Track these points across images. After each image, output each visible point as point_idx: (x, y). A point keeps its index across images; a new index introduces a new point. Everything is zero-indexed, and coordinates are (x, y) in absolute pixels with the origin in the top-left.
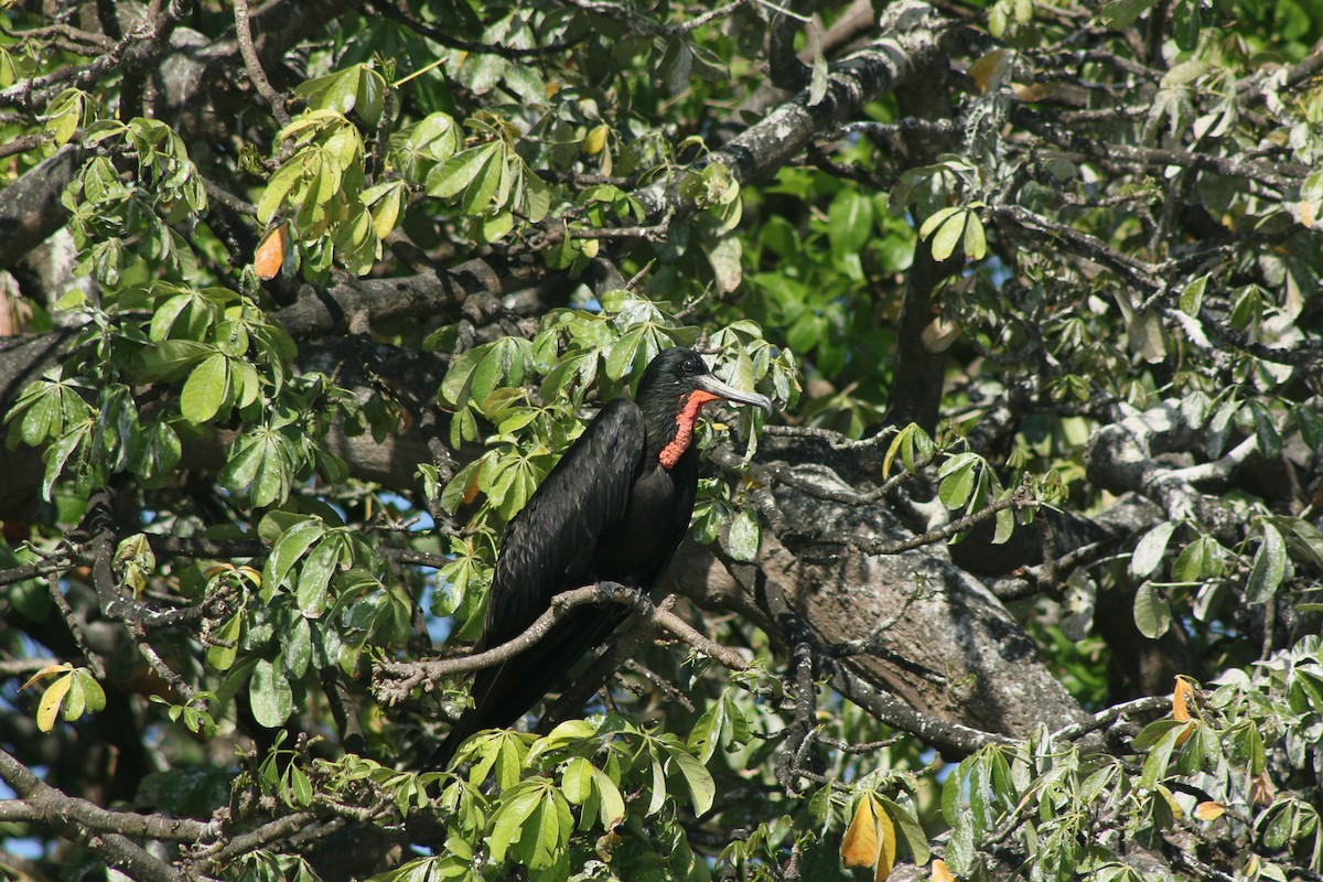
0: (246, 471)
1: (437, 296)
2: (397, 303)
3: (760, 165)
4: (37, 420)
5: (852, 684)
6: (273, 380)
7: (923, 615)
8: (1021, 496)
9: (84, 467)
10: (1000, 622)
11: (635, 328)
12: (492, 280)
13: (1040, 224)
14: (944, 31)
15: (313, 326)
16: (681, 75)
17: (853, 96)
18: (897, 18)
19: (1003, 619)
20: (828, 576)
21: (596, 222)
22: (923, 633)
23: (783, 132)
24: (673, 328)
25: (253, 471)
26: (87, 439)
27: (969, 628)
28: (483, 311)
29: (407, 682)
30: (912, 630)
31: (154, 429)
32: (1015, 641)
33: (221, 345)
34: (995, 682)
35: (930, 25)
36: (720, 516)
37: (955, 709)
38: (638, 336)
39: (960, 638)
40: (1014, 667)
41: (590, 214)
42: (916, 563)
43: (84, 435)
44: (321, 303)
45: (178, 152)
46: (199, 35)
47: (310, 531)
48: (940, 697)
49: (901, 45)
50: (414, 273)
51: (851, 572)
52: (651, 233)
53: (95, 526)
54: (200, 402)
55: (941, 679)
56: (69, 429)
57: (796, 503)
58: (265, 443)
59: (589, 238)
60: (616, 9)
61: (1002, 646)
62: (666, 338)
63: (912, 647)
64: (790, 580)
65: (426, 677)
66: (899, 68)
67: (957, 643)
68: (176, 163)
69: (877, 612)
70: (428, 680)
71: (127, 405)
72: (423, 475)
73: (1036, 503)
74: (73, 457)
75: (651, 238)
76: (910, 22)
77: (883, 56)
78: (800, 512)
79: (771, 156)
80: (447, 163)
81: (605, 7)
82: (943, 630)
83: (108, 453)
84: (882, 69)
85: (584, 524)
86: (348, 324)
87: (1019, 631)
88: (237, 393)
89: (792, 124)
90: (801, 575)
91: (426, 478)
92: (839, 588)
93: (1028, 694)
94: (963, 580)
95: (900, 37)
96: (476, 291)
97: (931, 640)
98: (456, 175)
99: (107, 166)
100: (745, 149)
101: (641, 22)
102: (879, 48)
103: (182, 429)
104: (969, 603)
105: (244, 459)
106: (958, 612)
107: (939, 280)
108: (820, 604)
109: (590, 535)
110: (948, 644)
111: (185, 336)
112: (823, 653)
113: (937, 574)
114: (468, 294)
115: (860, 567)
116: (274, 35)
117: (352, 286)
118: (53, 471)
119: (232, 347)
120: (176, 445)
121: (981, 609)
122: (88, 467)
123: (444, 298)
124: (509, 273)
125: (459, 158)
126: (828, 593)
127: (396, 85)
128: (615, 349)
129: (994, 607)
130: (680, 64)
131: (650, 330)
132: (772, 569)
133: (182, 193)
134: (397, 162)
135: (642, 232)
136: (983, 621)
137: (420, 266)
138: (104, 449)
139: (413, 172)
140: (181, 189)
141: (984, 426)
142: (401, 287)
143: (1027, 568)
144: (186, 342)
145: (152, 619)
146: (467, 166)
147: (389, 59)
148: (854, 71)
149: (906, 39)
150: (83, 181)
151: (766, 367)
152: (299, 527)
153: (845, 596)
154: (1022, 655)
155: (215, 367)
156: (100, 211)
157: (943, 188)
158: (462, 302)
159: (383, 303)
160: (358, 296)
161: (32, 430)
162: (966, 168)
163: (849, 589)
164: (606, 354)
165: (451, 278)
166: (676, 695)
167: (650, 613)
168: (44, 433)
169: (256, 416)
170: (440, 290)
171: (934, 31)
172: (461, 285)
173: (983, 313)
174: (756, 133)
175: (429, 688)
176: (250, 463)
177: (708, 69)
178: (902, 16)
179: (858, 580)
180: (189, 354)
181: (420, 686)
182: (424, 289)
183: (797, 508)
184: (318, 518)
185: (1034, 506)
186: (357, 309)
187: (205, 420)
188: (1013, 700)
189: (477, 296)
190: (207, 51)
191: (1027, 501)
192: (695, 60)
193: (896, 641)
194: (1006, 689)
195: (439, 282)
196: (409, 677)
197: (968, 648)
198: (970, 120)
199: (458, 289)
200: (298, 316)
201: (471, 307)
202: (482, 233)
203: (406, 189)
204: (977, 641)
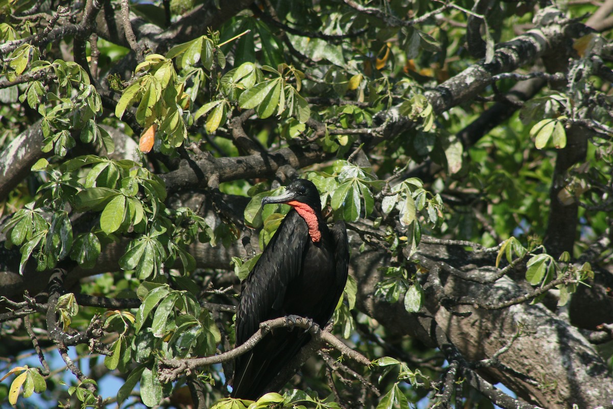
0: (135, 259)
1: (261, 167)
2: (236, 170)
3: (455, 98)
4: (20, 231)
5: (481, 384)
6: (152, 209)
7: (545, 350)
8: (567, 277)
9: (42, 256)
10: (588, 355)
11: (348, 181)
12: (293, 159)
13: (605, 130)
14: (567, 25)
15: (186, 182)
16: (413, 48)
17: (512, 61)
18: (541, 18)
19: (590, 353)
20: (494, 328)
21: (344, 125)
22: (544, 360)
23: (470, 80)
24: (370, 181)
25: (138, 259)
26: (44, 241)
27: (570, 358)
28: (286, 175)
29: (176, 370)
30: (539, 358)
31: (86, 236)
32: (596, 365)
33: (122, 190)
34: (583, 388)
35: (559, 22)
36: (401, 288)
37: (562, 403)
38: (349, 186)
39: (564, 363)
40: (594, 380)
41: (341, 121)
42: (543, 321)
43: (42, 238)
44: (191, 169)
45: (85, 80)
46: (158, 28)
47: (162, 292)
48: (554, 396)
49: (543, 33)
50: (249, 154)
51: (507, 326)
52: (374, 131)
53: (51, 291)
54: (110, 222)
55: (535, 382)
56: (35, 234)
57: (478, 287)
58: (147, 245)
59: (343, 135)
60: (378, 12)
61: (588, 368)
62: (365, 186)
63: (539, 368)
64: (475, 330)
65: (187, 367)
66: (542, 46)
67: (563, 366)
68: (84, 85)
69: (520, 348)
70: (188, 369)
71: (66, 222)
72: (234, 263)
73: (576, 281)
74: (36, 250)
75: (374, 134)
76: (548, 20)
77: (532, 39)
78: (480, 292)
79: (462, 93)
80: (250, 90)
81: (371, 10)
82: (556, 359)
83: (55, 249)
84: (531, 46)
85: (279, 279)
86: (207, 181)
87: (599, 360)
88: (131, 216)
89: (475, 76)
90: (480, 327)
91: (236, 265)
92: (500, 335)
93: (601, 395)
94: (568, 331)
95: (543, 29)
96: (283, 164)
97: (549, 364)
98: (256, 97)
99: (40, 86)
100: (447, 89)
101: (391, 19)
102: (530, 34)
103: (102, 237)
104: (571, 344)
105: (134, 253)
106: (564, 348)
107: (571, 166)
108: (491, 344)
109: (283, 285)
110: (558, 368)
111: (105, 186)
112: (466, 367)
113: (554, 327)
114: (279, 165)
115: (512, 323)
116: (196, 27)
117: (210, 161)
118: (25, 258)
119: (129, 191)
120: (98, 246)
121: (577, 347)
122: (44, 256)
123: (264, 168)
124: (304, 155)
125: (257, 87)
126: (495, 338)
127: (219, 46)
128: (336, 193)
129: (586, 346)
130: (413, 42)
131: (355, 182)
132: (466, 324)
133: (87, 102)
134: (224, 89)
135: (369, 131)
136: (578, 354)
137: (252, 150)
138: (53, 246)
139: (233, 95)
140: (86, 100)
141: (594, 247)
142: (239, 162)
143: (605, 324)
144: (104, 188)
145: (68, 340)
146: (262, 91)
147: (215, 31)
148: (514, 47)
149: (546, 30)
150: (27, 94)
151: (424, 204)
152: (156, 290)
153: (504, 340)
154: (599, 373)
155: (119, 202)
156: (58, 116)
157: (551, 110)
158: (275, 171)
159: (228, 170)
160: (213, 166)
161: (17, 237)
162: (562, 99)
163: (506, 335)
164: (332, 196)
165: (269, 157)
166: (370, 386)
167: (319, 333)
168: (23, 238)
169: (142, 230)
170: (263, 164)
171: (562, 25)
172: (275, 161)
173: (578, 181)
174: (454, 81)
175: (189, 373)
176: (137, 255)
177: (429, 45)
178: (544, 17)
179: (510, 331)
180: (105, 195)
181: (183, 372)
182: (253, 163)
183: (479, 290)
184: (167, 285)
185: (575, 283)
186: (212, 173)
187: (113, 231)
188: (593, 398)
189: (283, 167)
190: (160, 36)
191: (571, 280)
192: (422, 40)
193: (530, 365)
194: (589, 392)
195: (262, 159)
196: (177, 367)
197: (569, 369)
198: (572, 73)
199: (273, 163)
200: (178, 177)
201: (280, 173)
202: (289, 133)
203: (227, 104)
204: (574, 365)
